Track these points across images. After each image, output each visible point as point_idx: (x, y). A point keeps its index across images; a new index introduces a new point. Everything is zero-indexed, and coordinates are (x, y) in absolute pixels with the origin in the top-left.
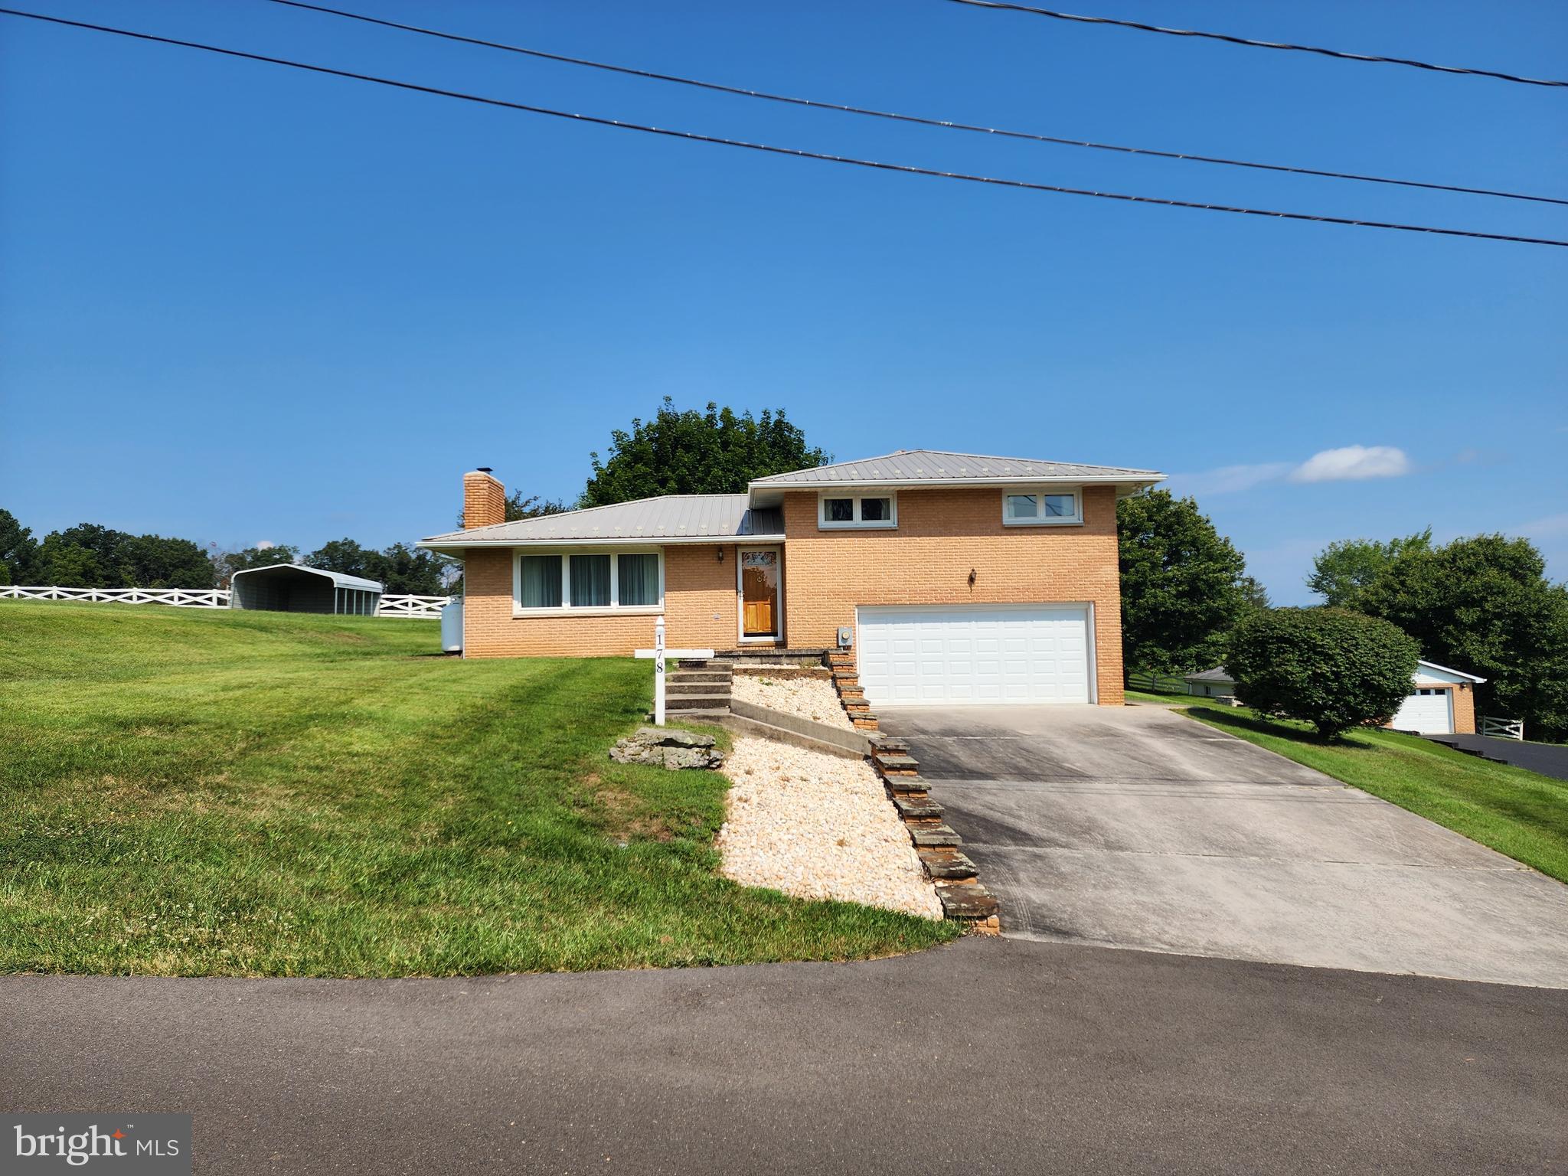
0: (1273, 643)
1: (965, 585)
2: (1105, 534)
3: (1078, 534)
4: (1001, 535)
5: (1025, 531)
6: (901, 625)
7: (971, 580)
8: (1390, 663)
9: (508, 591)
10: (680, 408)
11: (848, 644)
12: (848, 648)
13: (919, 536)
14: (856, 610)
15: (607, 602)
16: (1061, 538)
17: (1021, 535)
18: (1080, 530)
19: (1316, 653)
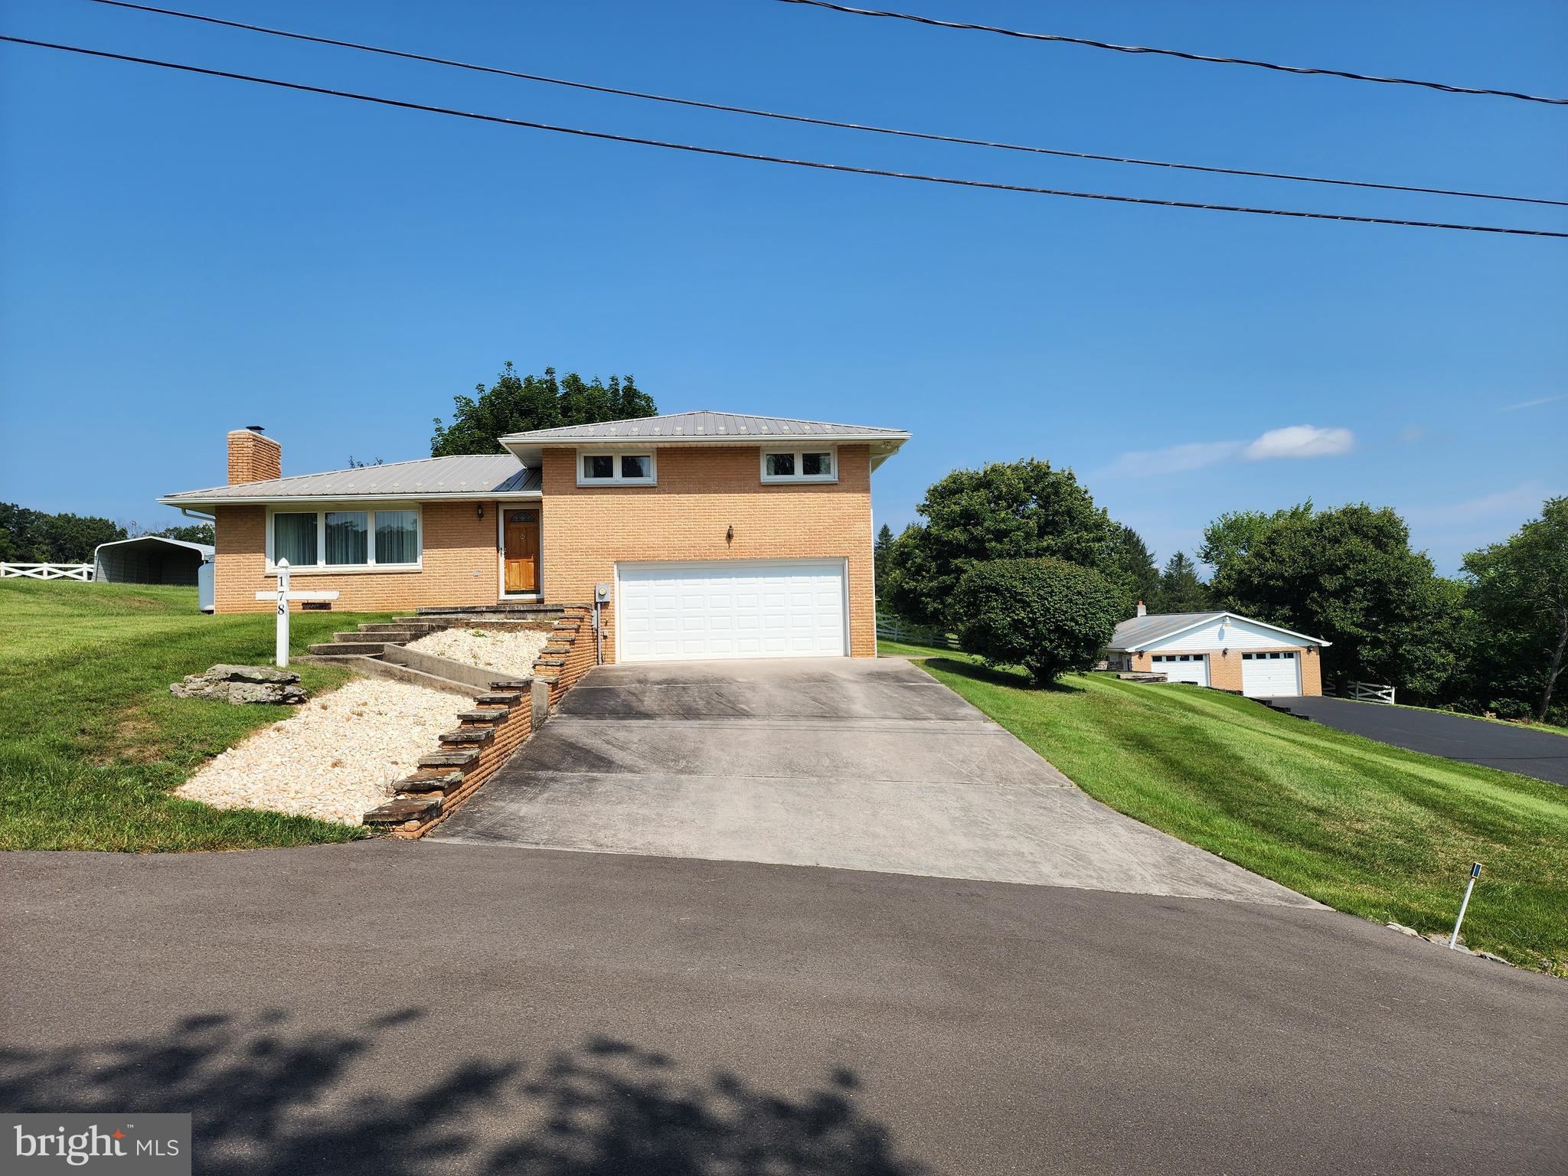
0: (983, 592)
1: (724, 542)
2: (859, 492)
3: (834, 491)
4: (758, 493)
5: (772, 489)
6: (663, 582)
7: (729, 537)
8: (1083, 609)
9: (261, 549)
10: (521, 373)
11: (605, 600)
12: (605, 605)
13: (678, 493)
14: (615, 566)
15: (364, 561)
16: (817, 494)
17: (778, 492)
18: (836, 488)
19: (1018, 601)
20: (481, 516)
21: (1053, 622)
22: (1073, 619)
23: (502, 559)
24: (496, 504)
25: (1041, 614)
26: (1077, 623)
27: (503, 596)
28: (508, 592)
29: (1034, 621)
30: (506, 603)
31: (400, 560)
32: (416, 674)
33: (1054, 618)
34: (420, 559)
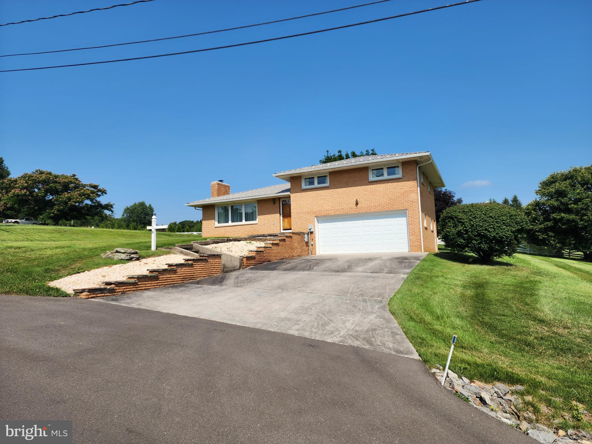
1: (355, 206)
2: (411, 181)
3: (400, 182)
4: (368, 185)
5: (372, 183)
6: (333, 223)
7: (357, 204)
9: (214, 219)
10: (331, 154)
11: (311, 231)
12: (312, 233)
13: (337, 189)
14: (315, 218)
15: (241, 221)
16: (393, 184)
17: (376, 184)
18: (401, 180)
20: (274, 203)
21: (476, 231)
22: (486, 230)
23: (282, 218)
24: (279, 198)
25: (470, 228)
26: (489, 231)
27: (282, 231)
28: (283, 230)
29: (467, 231)
30: (284, 233)
31: (253, 220)
32: (189, 253)
33: (476, 229)
34: (257, 219)
